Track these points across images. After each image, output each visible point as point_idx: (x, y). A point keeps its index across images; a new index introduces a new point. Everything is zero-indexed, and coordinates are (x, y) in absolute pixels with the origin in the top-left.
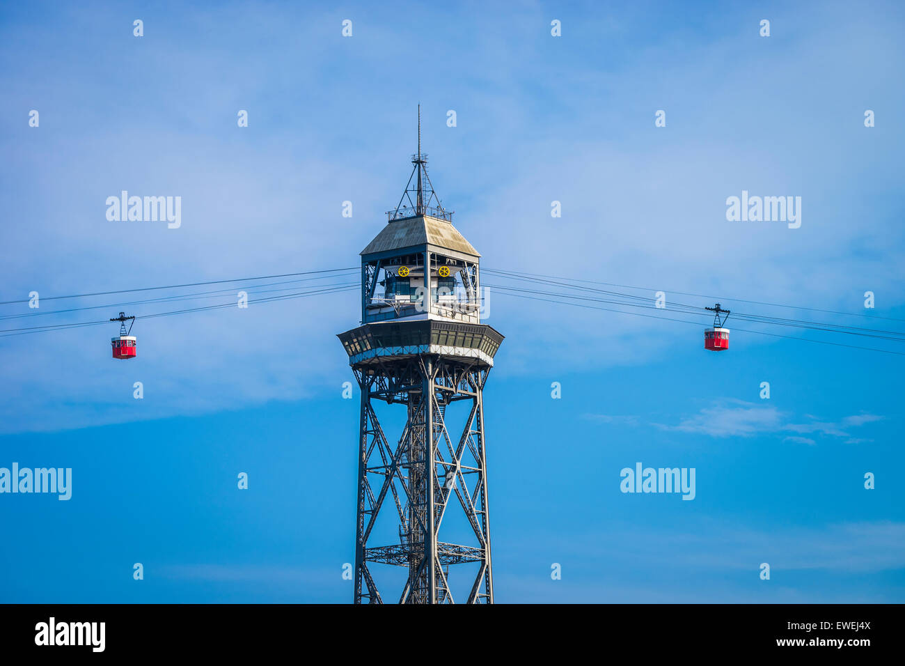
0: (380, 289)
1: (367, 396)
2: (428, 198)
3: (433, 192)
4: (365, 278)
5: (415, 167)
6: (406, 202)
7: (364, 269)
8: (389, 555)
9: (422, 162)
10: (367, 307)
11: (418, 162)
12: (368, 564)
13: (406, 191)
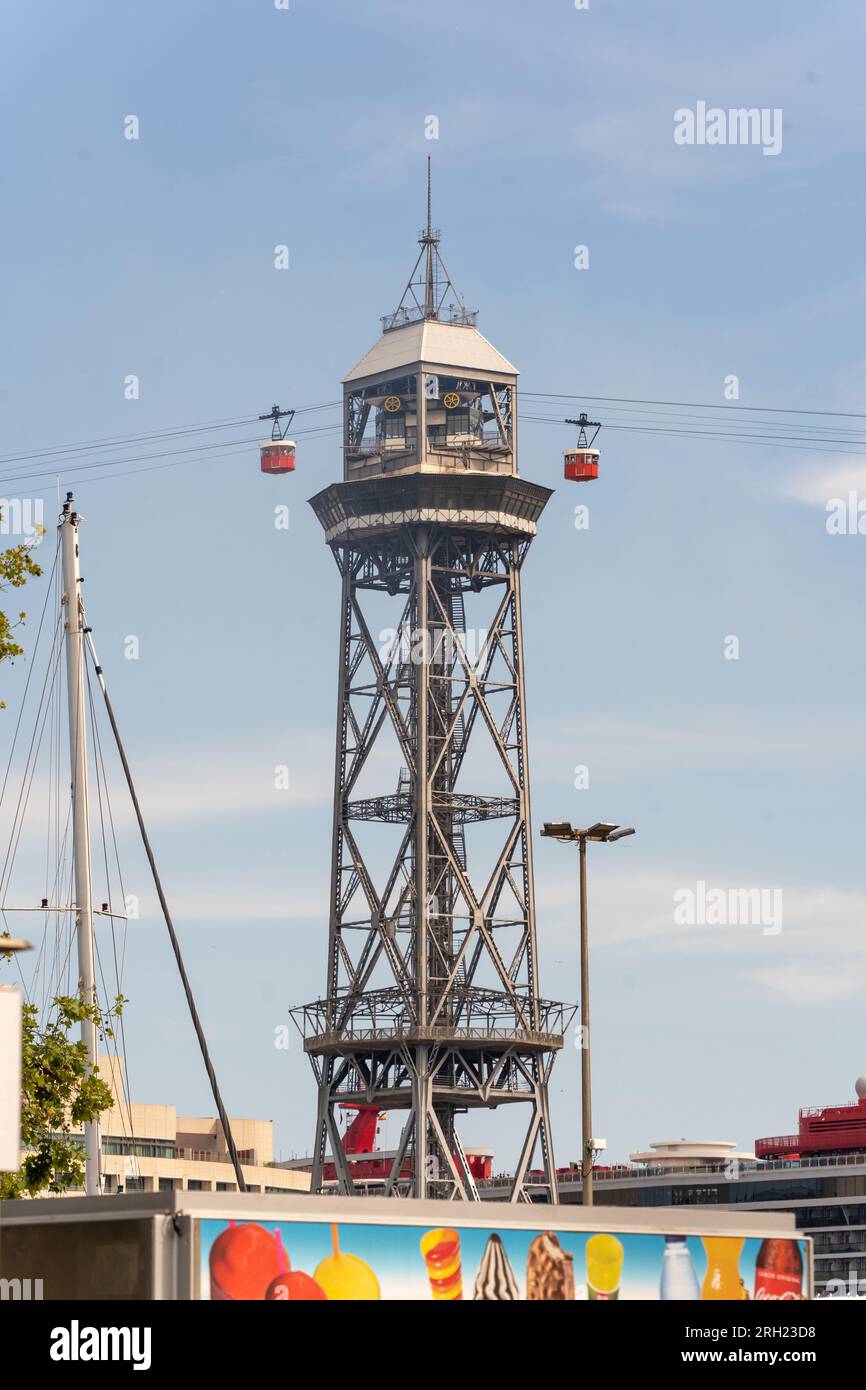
0: (370, 431)
1: (351, 585)
2: (441, 293)
3: (449, 283)
4: (349, 415)
5: (424, 248)
6: (409, 303)
7: (348, 403)
8: (379, 809)
9: (432, 241)
10: (352, 457)
11: (428, 242)
12: (352, 824)
13: (409, 286)
